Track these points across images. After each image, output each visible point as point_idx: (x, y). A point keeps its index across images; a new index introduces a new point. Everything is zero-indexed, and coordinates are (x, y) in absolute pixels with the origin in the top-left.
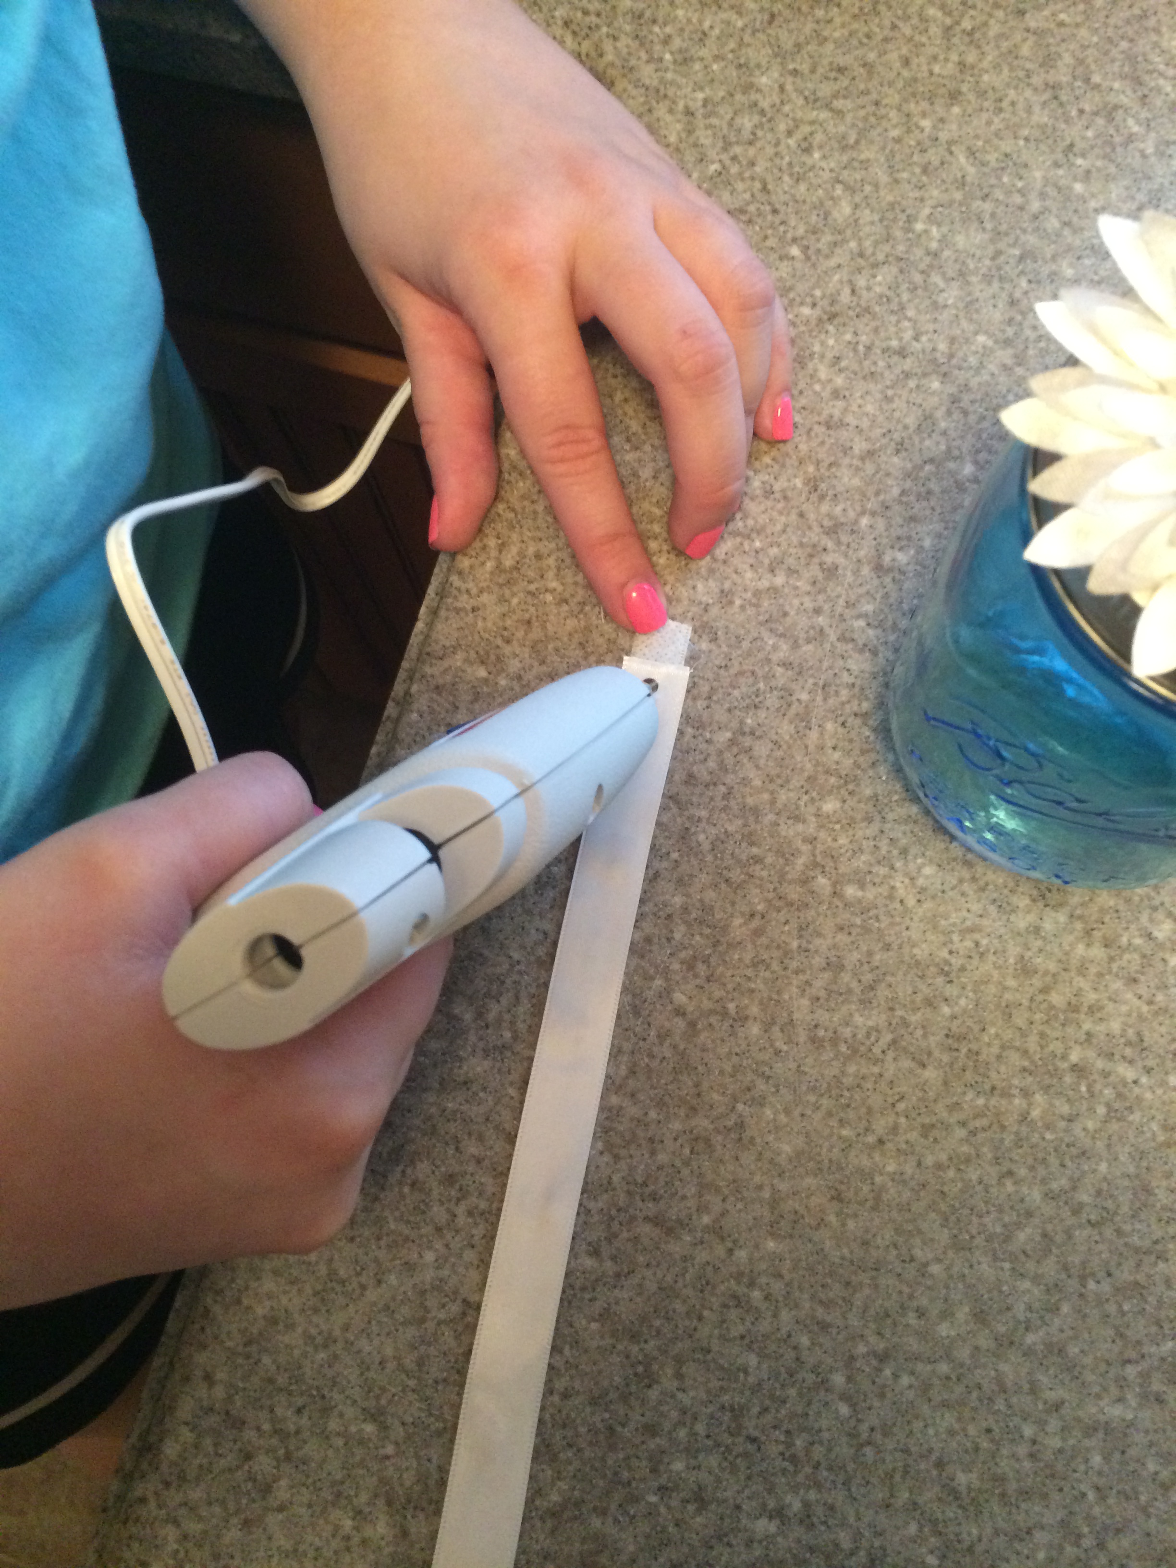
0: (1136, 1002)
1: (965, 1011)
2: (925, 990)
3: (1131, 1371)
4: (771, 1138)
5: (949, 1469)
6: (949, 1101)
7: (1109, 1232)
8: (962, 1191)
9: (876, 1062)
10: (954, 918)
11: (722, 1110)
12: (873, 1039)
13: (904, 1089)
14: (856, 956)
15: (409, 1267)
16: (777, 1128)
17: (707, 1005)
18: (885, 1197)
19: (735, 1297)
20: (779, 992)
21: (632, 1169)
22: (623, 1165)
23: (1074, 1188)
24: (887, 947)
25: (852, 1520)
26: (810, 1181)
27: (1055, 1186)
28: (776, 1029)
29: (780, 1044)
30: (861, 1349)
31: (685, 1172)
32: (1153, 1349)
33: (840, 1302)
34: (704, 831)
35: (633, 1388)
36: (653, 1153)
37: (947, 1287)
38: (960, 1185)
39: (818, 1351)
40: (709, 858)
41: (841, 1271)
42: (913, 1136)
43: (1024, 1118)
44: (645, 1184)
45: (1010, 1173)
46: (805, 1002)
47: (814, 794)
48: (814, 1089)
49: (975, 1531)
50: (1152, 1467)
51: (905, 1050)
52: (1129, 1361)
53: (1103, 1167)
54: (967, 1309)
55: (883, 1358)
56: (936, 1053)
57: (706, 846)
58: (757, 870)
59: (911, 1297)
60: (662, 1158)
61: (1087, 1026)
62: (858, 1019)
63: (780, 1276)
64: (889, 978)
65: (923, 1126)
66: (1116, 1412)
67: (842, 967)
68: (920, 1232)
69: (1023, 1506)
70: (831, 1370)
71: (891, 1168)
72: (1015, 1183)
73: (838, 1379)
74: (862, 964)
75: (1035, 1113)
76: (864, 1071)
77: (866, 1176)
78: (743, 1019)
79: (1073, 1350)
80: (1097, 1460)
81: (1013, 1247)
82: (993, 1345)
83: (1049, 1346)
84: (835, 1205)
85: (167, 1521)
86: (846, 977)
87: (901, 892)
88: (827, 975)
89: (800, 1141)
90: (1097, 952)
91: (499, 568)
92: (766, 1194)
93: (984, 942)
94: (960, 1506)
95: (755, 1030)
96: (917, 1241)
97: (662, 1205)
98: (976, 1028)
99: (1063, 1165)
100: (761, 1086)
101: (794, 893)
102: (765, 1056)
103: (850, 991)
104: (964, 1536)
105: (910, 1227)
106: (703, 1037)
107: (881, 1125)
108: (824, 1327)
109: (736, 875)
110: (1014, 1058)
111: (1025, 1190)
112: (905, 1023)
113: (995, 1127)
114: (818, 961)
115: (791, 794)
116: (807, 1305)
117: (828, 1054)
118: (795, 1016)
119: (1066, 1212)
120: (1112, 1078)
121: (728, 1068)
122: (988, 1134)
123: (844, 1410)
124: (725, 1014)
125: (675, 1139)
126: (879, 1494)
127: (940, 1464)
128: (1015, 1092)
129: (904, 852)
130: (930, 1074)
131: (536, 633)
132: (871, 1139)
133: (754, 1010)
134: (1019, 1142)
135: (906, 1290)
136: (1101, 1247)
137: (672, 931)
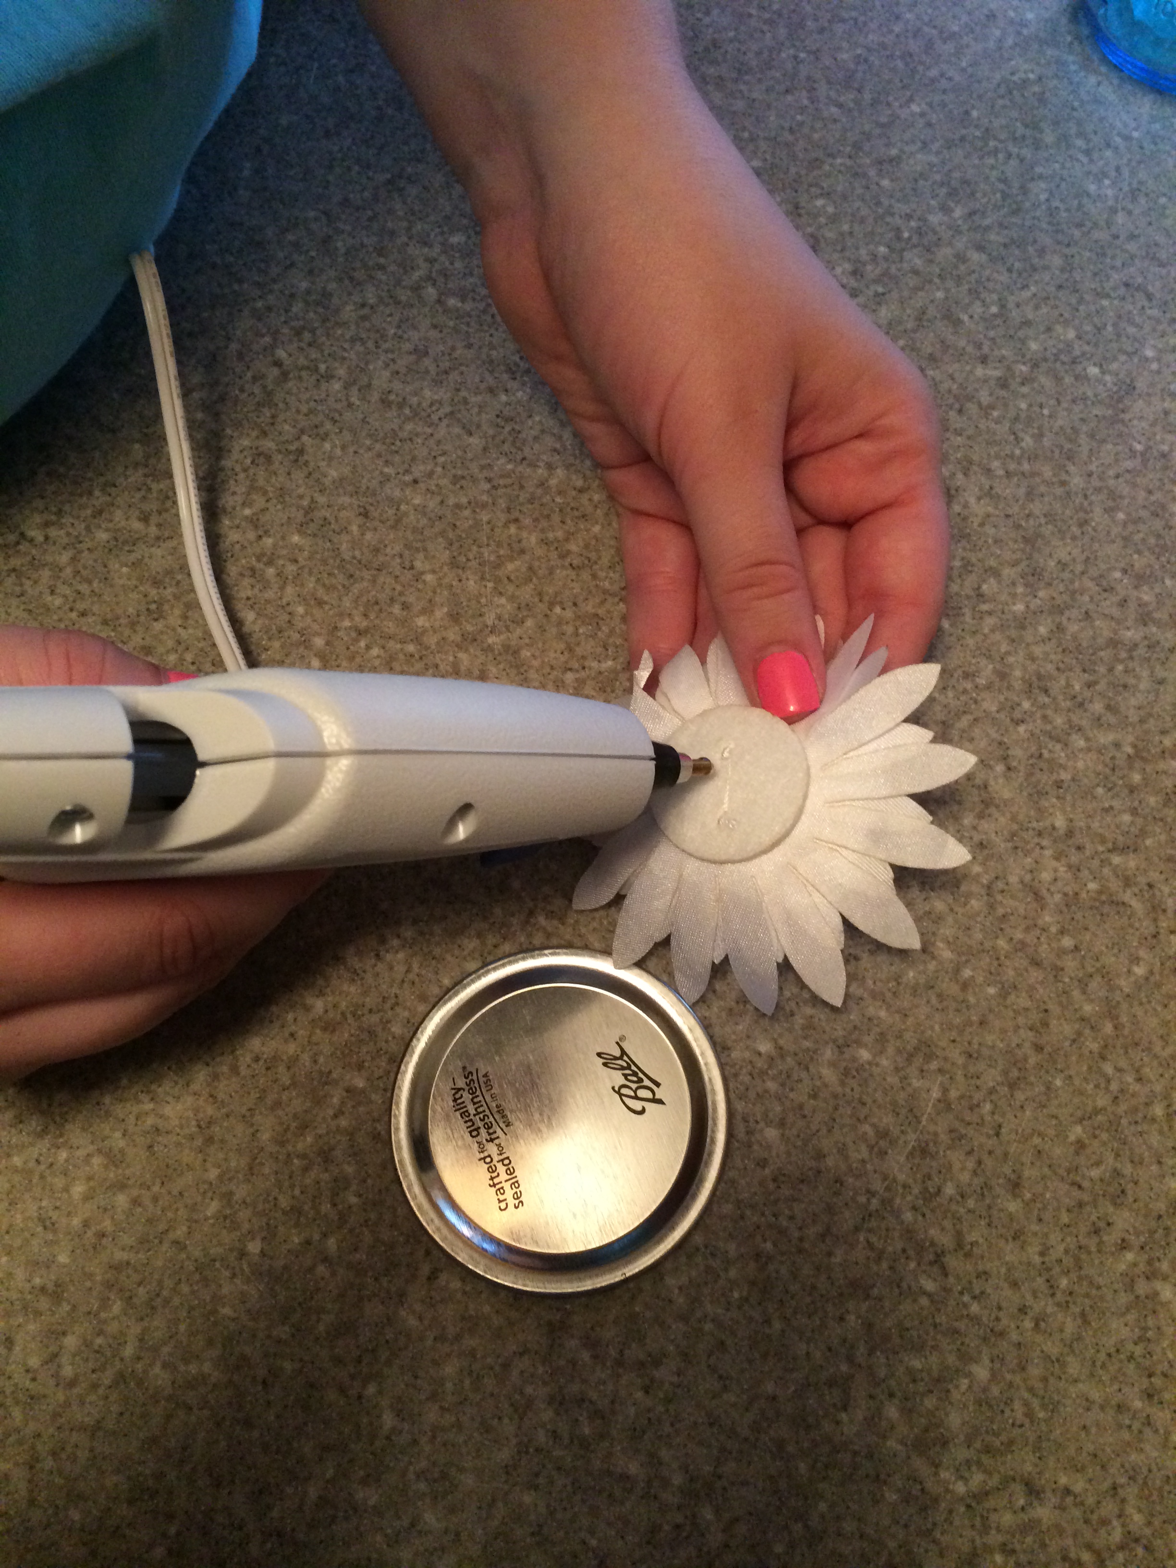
1: (519, 402)
2: (490, 380)
4: (323, 464)
6: (484, 462)
7: (585, 575)
8: (471, 527)
9: (431, 425)
11: (290, 438)
12: (434, 408)
13: (448, 447)
14: (440, 348)
16: (331, 458)
17: (302, 361)
18: (405, 521)
19: (253, 570)
20: (367, 363)
23: (567, 540)
24: (469, 346)
26: (346, 500)
27: (551, 535)
28: (354, 391)
29: (354, 400)
30: (347, 623)
31: (242, 476)
32: (594, 664)
33: (340, 587)
34: (344, 240)
35: (142, 618)
37: (435, 592)
38: (470, 522)
39: (309, 620)
40: (341, 259)
41: (348, 566)
42: (444, 482)
43: (541, 484)
45: (516, 520)
46: (386, 374)
47: (445, 229)
48: (370, 436)
51: (459, 420)
52: (570, 669)
54: (445, 610)
55: (360, 633)
56: (485, 427)
57: (343, 251)
58: (380, 275)
59: (401, 594)
62: (427, 393)
63: (296, 561)
64: (462, 368)
65: (455, 476)
67: (426, 353)
68: (425, 549)
70: (315, 634)
71: (417, 501)
72: (519, 528)
74: (443, 355)
75: (553, 482)
76: (419, 430)
77: (395, 504)
78: (329, 377)
79: (526, 653)
81: (500, 573)
82: (459, 639)
83: (506, 648)
84: (361, 520)
86: (427, 362)
88: (413, 358)
89: (346, 471)
92: (305, 503)
95: (337, 386)
96: (421, 556)
99: (563, 522)
100: (328, 426)
101: (404, 296)
102: (338, 406)
103: (427, 372)
105: (419, 545)
106: (290, 384)
107: (418, 470)
108: (320, 603)
109: (360, 275)
111: (525, 534)
112: (465, 401)
113: (516, 487)
114: (407, 346)
115: (426, 226)
116: (311, 585)
117: (393, 412)
118: (373, 382)
119: (554, 555)
121: (304, 409)
122: (509, 490)
124: (317, 369)
125: (241, 451)
128: (541, 464)
130: (475, 441)
132: (408, 478)
133: (342, 372)
134: (531, 501)
135: (399, 588)
136: (574, 584)
137: (291, 306)
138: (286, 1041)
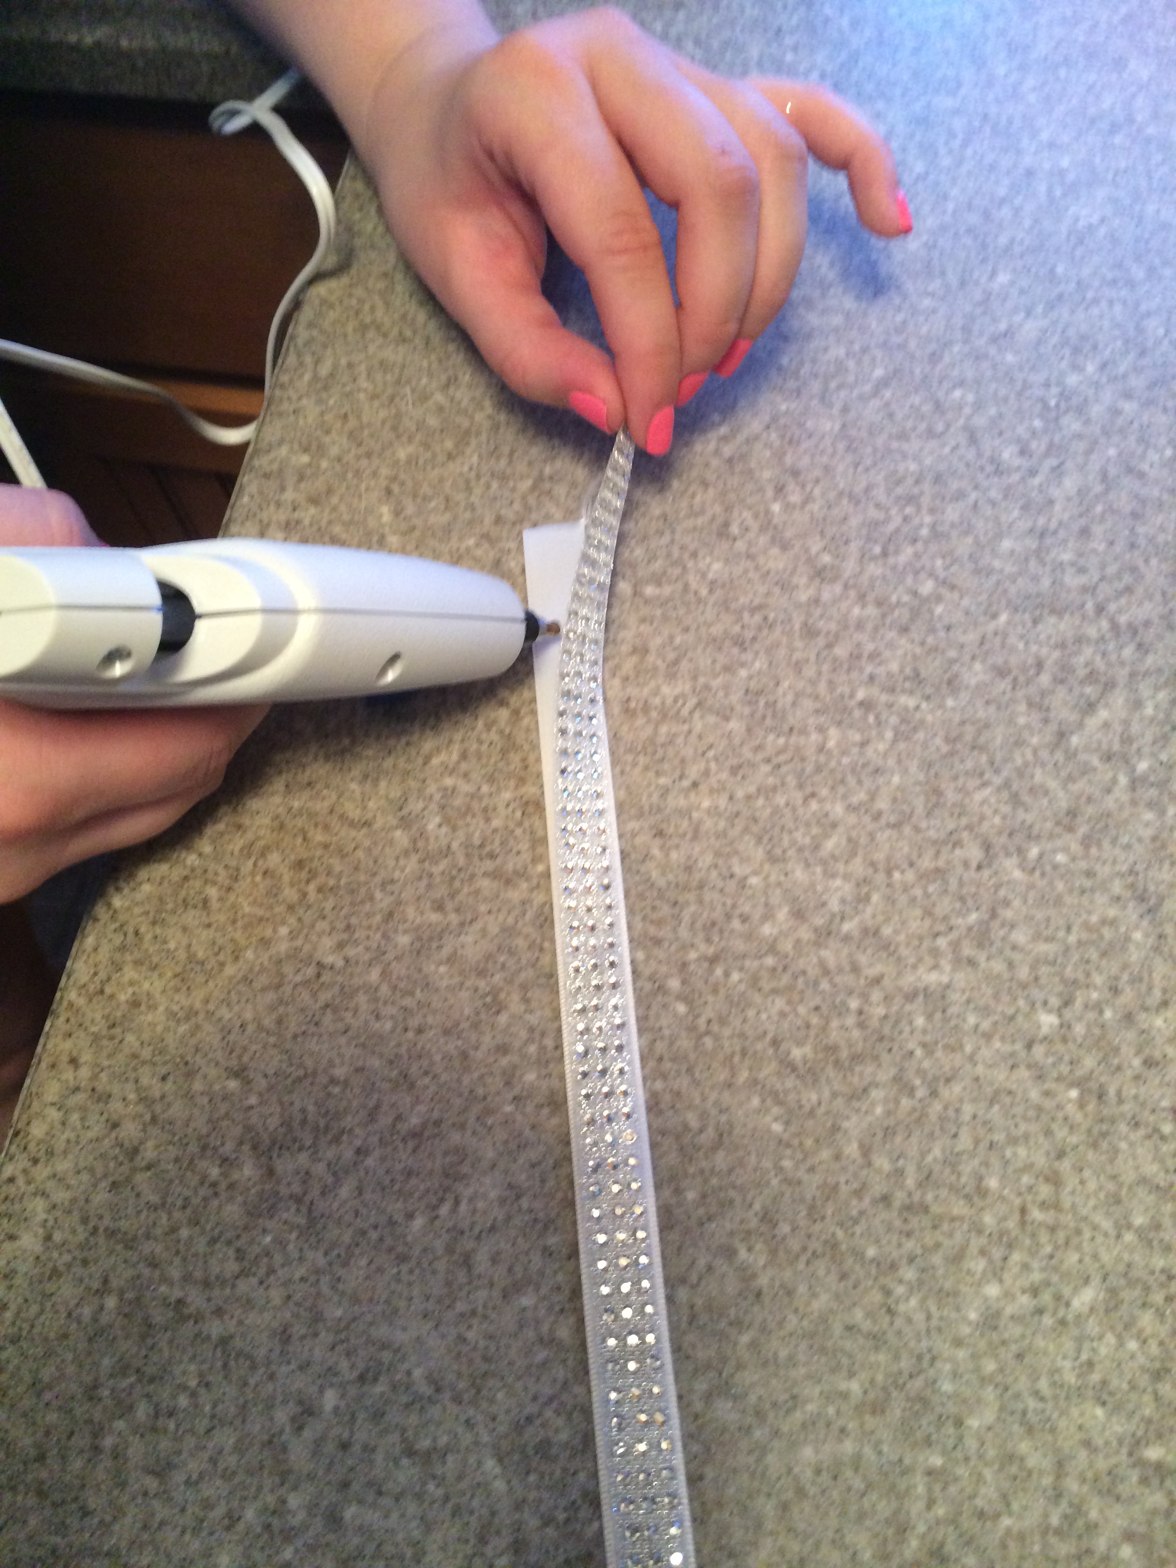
0: (909, 646)
1: (759, 672)
2: (722, 659)
3: (942, 942)
5: (784, 1047)
6: (754, 744)
7: (907, 830)
8: (772, 815)
9: (684, 721)
10: (743, 600)
12: (680, 703)
13: (711, 739)
14: (658, 641)
15: (265, 943)
18: (703, 828)
21: (469, 836)
22: (461, 834)
23: (872, 799)
24: (687, 630)
25: (697, 1101)
27: (855, 800)
30: (693, 955)
31: (519, 832)
32: (960, 921)
33: (670, 919)
35: (483, 1016)
36: (488, 820)
37: (766, 895)
38: (769, 811)
39: (653, 964)
41: (668, 894)
42: (724, 776)
43: (821, 749)
44: (482, 846)
45: (813, 795)
48: (630, 750)
49: (814, 1097)
50: (972, 1020)
51: (709, 709)
52: (939, 934)
53: (896, 779)
54: (786, 910)
55: (713, 960)
56: (738, 708)
59: (734, 906)
60: (496, 823)
61: (869, 669)
62: (666, 690)
64: (689, 654)
65: (732, 767)
66: (932, 978)
67: (647, 650)
68: (736, 852)
69: (858, 1069)
70: (666, 977)
71: (706, 804)
72: (820, 802)
73: (674, 984)
74: (664, 646)
75: (831, 744)
76: (674, 730)
77: (685, 813)
79: (887, 931)
80: (920, 1021)
81: (822, 854)
82: (813, 937)
83: (865, 931)
84: (658, 842)
85: (35, 1194)
86: (651, 658)
87: (694, 585)
88: (634, 659)
90: (871, 611)
91: (315, 378)
93: (772, 616)
94: (798, 1077)
96: (735, 861)
97: (499, 861)
98: (772, 684)
99: (860, 782)
103: (655, 669)
104: (804, 1102)
105: (728, 849)
107: (694, 771)
108: (658, 942)
110: (808, 704)
111: (828, 807)
112: (707, 687)
113: (796, 759)
114: (625, 648)
117: (640, 721)
119: (867, 819)
120: (895, 708)
122: (792, 766)
123: (681, 1008)
125: (508, 805)
126: (722, 1076)
127: (775, 1043)
128: (811, 729)
129: (694, 555)
130: (735, 725)
131: (352, 423)
132: (686, 783)
134: (818, 769)
135: (729, 901)
136: (901, 844)
138: (840, 1441)
